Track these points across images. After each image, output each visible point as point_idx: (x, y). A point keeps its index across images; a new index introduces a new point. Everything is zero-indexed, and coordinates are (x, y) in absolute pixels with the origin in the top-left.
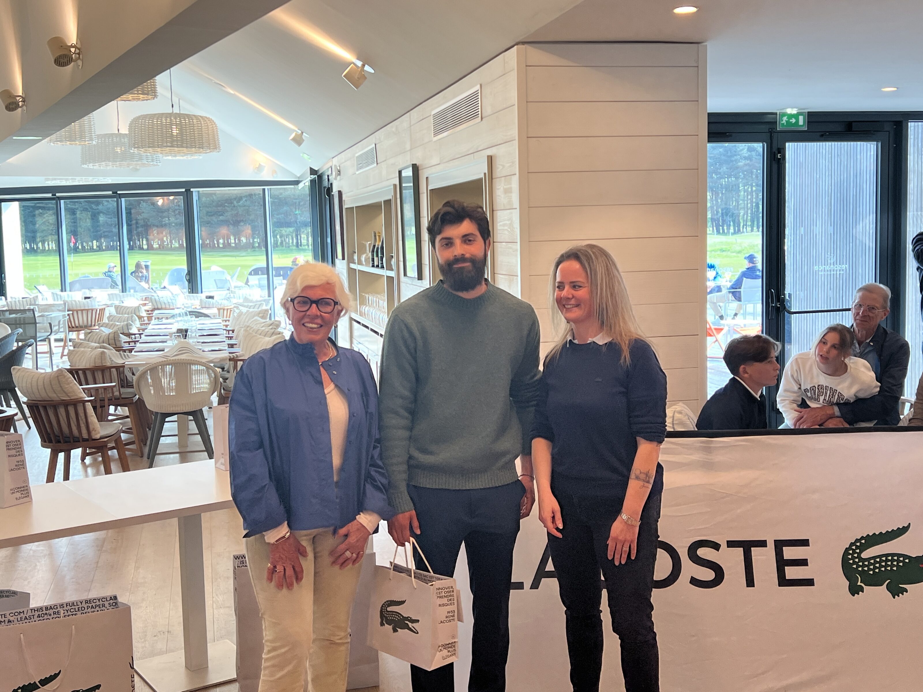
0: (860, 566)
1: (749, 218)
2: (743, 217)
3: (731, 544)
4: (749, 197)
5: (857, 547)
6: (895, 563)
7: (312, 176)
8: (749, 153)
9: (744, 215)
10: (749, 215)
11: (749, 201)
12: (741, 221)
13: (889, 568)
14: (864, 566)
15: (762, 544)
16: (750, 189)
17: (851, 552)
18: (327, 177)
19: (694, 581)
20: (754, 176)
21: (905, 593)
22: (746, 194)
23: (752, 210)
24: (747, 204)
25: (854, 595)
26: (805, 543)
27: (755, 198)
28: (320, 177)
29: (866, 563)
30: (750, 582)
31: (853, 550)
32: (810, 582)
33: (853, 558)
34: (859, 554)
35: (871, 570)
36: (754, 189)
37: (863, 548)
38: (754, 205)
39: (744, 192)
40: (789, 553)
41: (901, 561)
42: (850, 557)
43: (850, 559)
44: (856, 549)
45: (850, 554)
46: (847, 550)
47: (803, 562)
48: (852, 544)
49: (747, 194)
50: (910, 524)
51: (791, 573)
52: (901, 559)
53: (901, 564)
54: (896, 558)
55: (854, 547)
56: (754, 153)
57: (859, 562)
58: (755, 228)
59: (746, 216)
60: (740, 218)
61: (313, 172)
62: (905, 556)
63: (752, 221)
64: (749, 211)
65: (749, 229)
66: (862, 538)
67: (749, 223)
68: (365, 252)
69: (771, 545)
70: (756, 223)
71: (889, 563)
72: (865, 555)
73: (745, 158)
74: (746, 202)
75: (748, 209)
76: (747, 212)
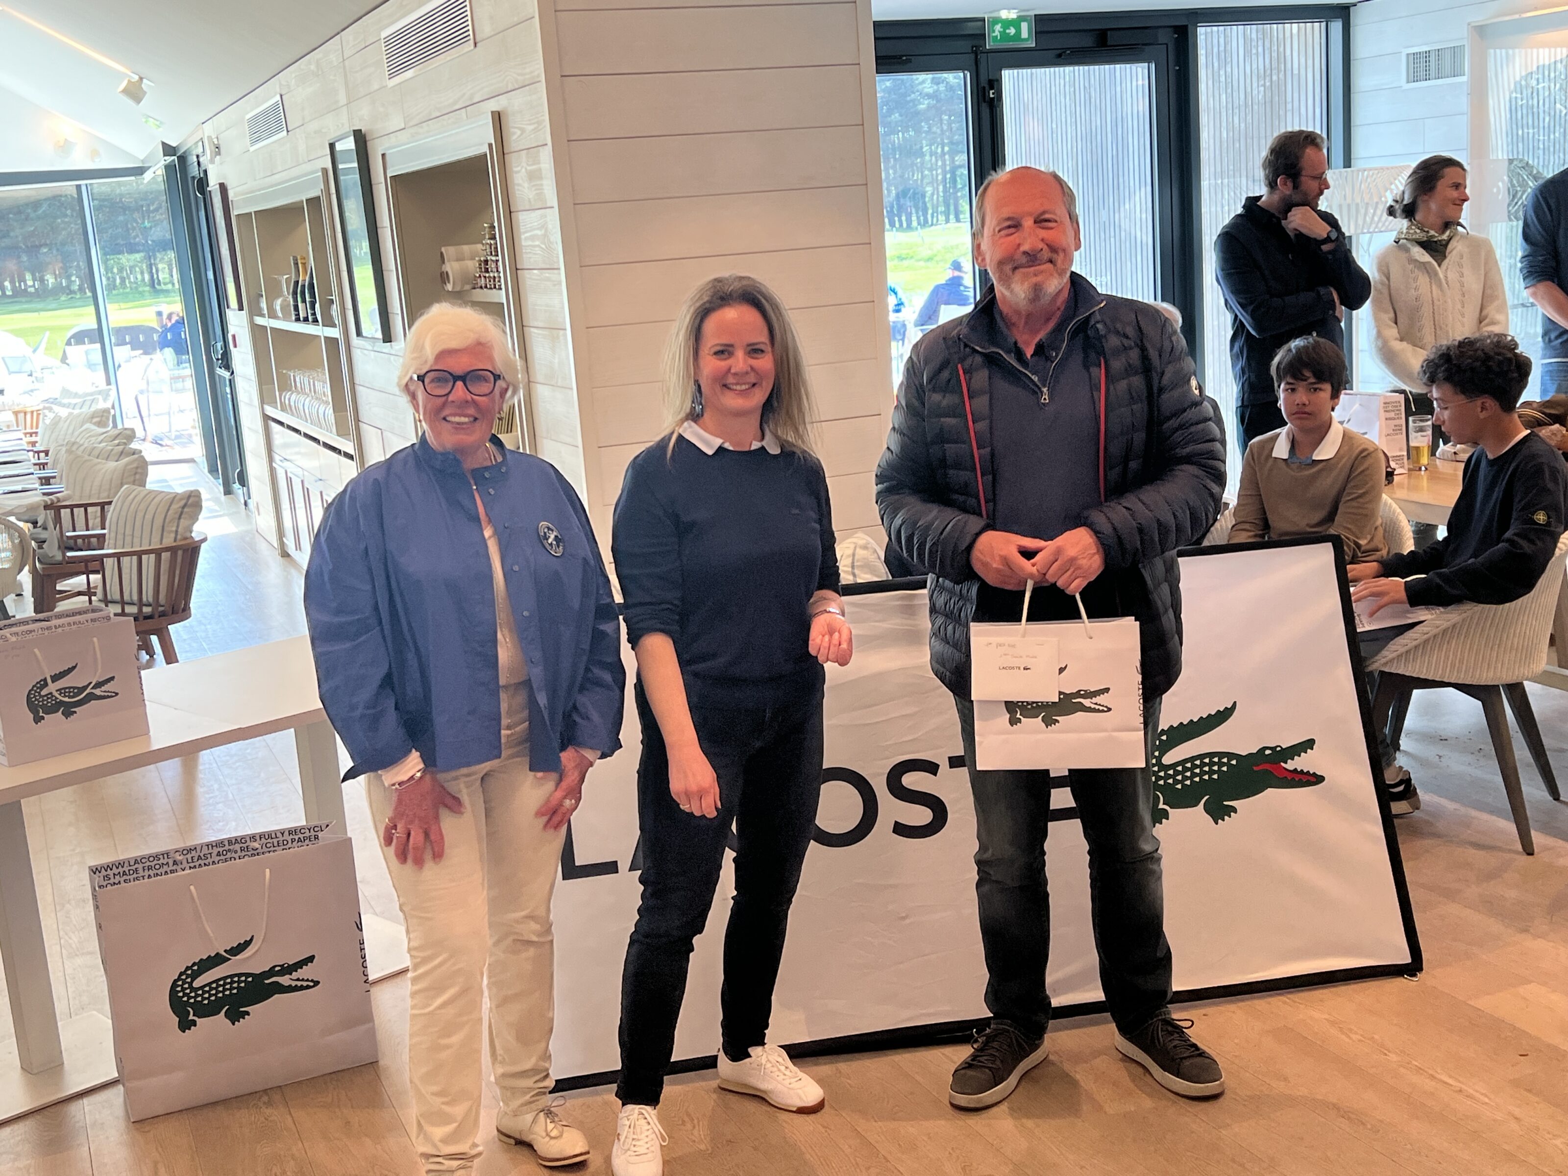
0: (1161, 778)
1: (941, 199)
2: (931, 199)
3: (955, 762)
4: (940, 163)
6: (1216, 768)
7: (166, 158)
8: (935, 87)
9: (933, 194)
10: (941, 194)
11: (939, 171)
12: (929, 205)
13: (1206, 777)
14: (1168, 776)
16: (939, 150)
18: (195, 159)
19: (899, 829)
20: (945, 127)
21: (1232, 814)
22: (934, 158)
23: (945, 187)
24: (937, 175)
28: (183, 159)
29: (1171, 772)
34: (1159, 758)
35: (1179, 782)
36: (946, 149)
37: (1165, 748)
38: (948, 176)
39: (931, 156)
41: (1224, 764)
49: (936, 158)
50: (1235, 703)
53: (1225, 769)
54: (1216, 760)
56: (942, 87)
57: (1159, 771)
58: (952, 217)
59: (935, 197)
60: (927, 199)
61: (168, 150)
62: (1230, 755)
63: (947, 206)
64: (941, 188)
65: (942, 218)
66: (1163, 732)
67: (942, 209)
68: (280, 294)
70: (952, 208)
71: (1206, 769)
73: (929, 96)
74: (934, 172)
75: (938, 185)
76: (938, 189)
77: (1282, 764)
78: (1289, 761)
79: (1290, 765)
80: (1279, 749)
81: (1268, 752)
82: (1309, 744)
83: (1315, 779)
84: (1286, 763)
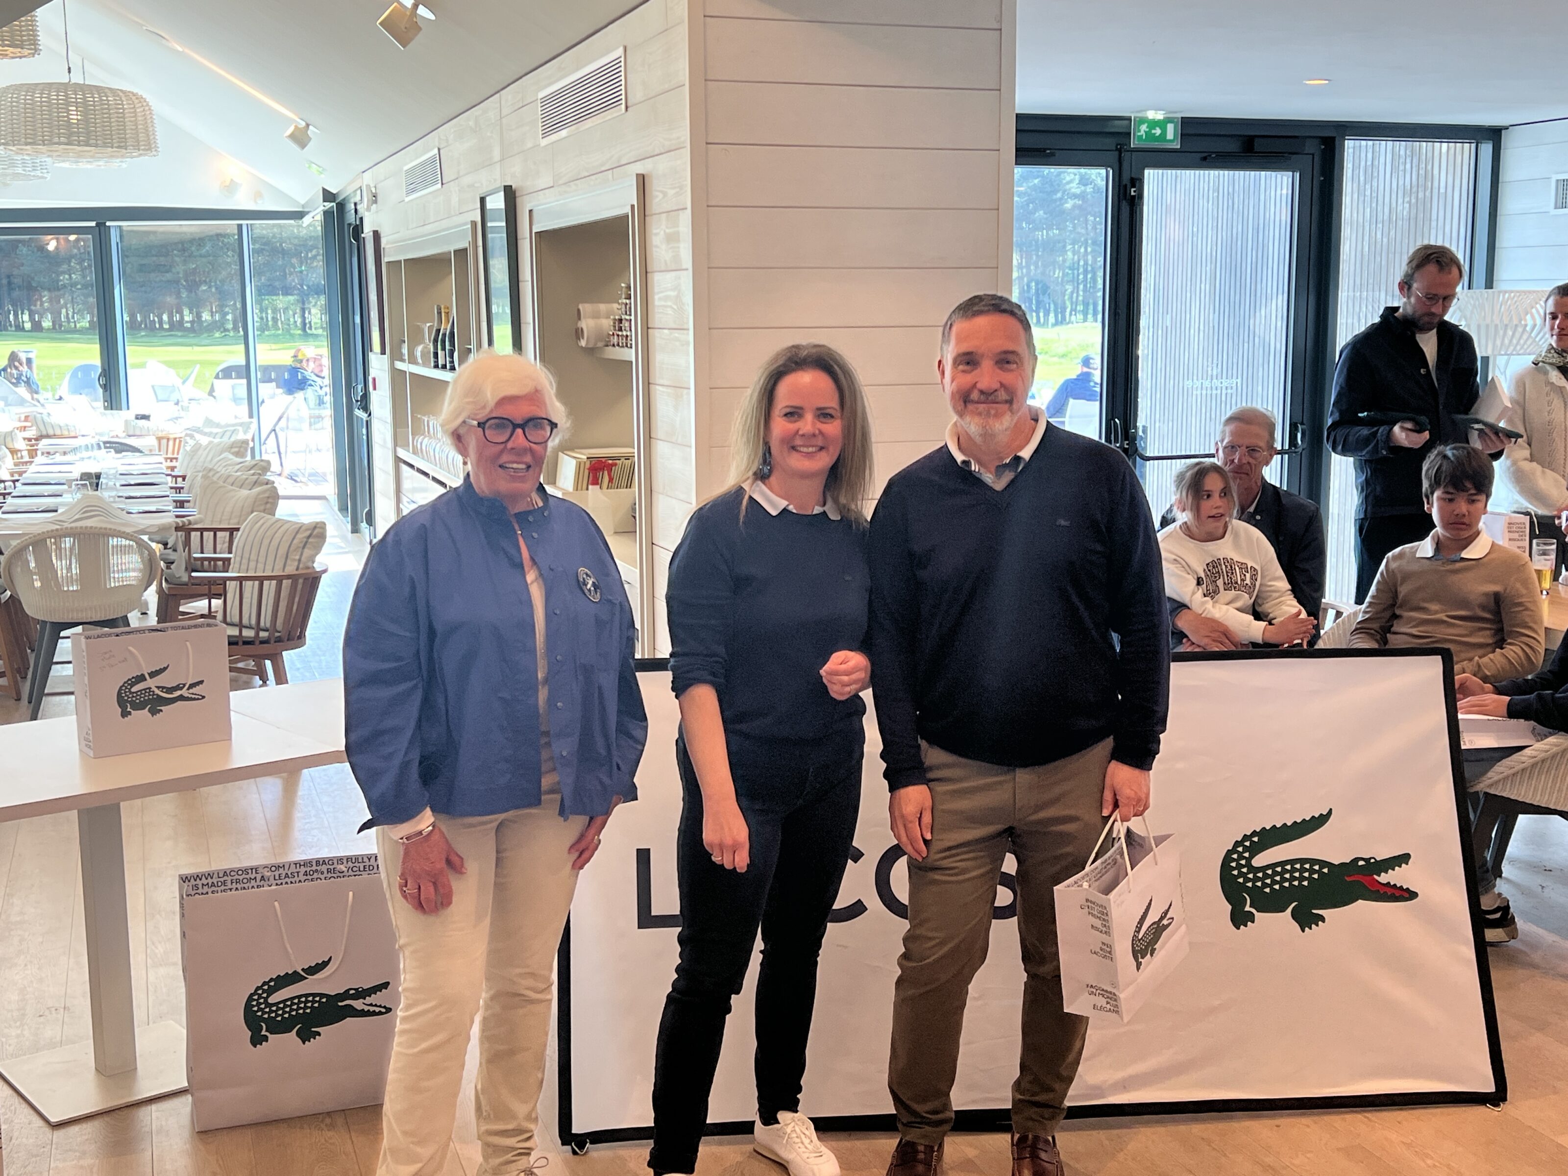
0: (1250, 880)
1: (1081, 298)
2: (1071, 297)
4: (1082, 263)
5: (1246, 849)
6: (1306, 874)
7: (326, 204)
8: (1083, 188)
9: (1072, 293)
10: (1081, 293)
11: (1081, 270)
12: (1068, 304)
13: (1296, 883)
14: (1256, 879)
16: (1082, 250)
17: (1235, 856)
18: (353, 206)
20: (1090, 227)
21: (1320, 923)
22: (1076, 257)
23: (1085, 286)
24: (1078, 275)
25: (1238, 928)
27: (1091, 266)
28: (341, 206)
29: (1260, 875)
31: (1238, 853)
33: (1239, 867)
34: (1249, 860)
35: (1267, 885)
36: (1089, 249)
37: (1256, 850)
38: (1089, 276)
39: (1074, 255)
41: (1315, 872)
42: (1234, 864)
43: (1234, 869)
44: (1244, 852)
45: (1234, 860)
46: (1229, 853)
48: (1237, 844)
49: (1079, 257)
50: (1331, 810)
52: (1317, 867)
53: (1316, 876)
54: (1307, 866)
55: (1240, 849)
56: (1089, 189)
57: (1248, 873)
58: (1090, 317)
59: (1075, 295)
60: (1066, 297)
61: (328, 196)
62: (1323, 863)
63: (1086, 305)
64: (1081, 287)
65: (1080, 317)
66: (1254, 833)
67: (1080, 308)
68: (422, 341)
70: (1091, 307)
71: (1297, 875)
73: (1076, 196)
74: (1076, 272)
75: (1078, 284)
76: (1078, 288)
77: (1375, 877)
78: (1383, 874)
79: (1383, 878)
80: (1373, 861)
81: (1361, 863)
82: (1404, 859)
83: (1408, 895)
84: (1379, 876)
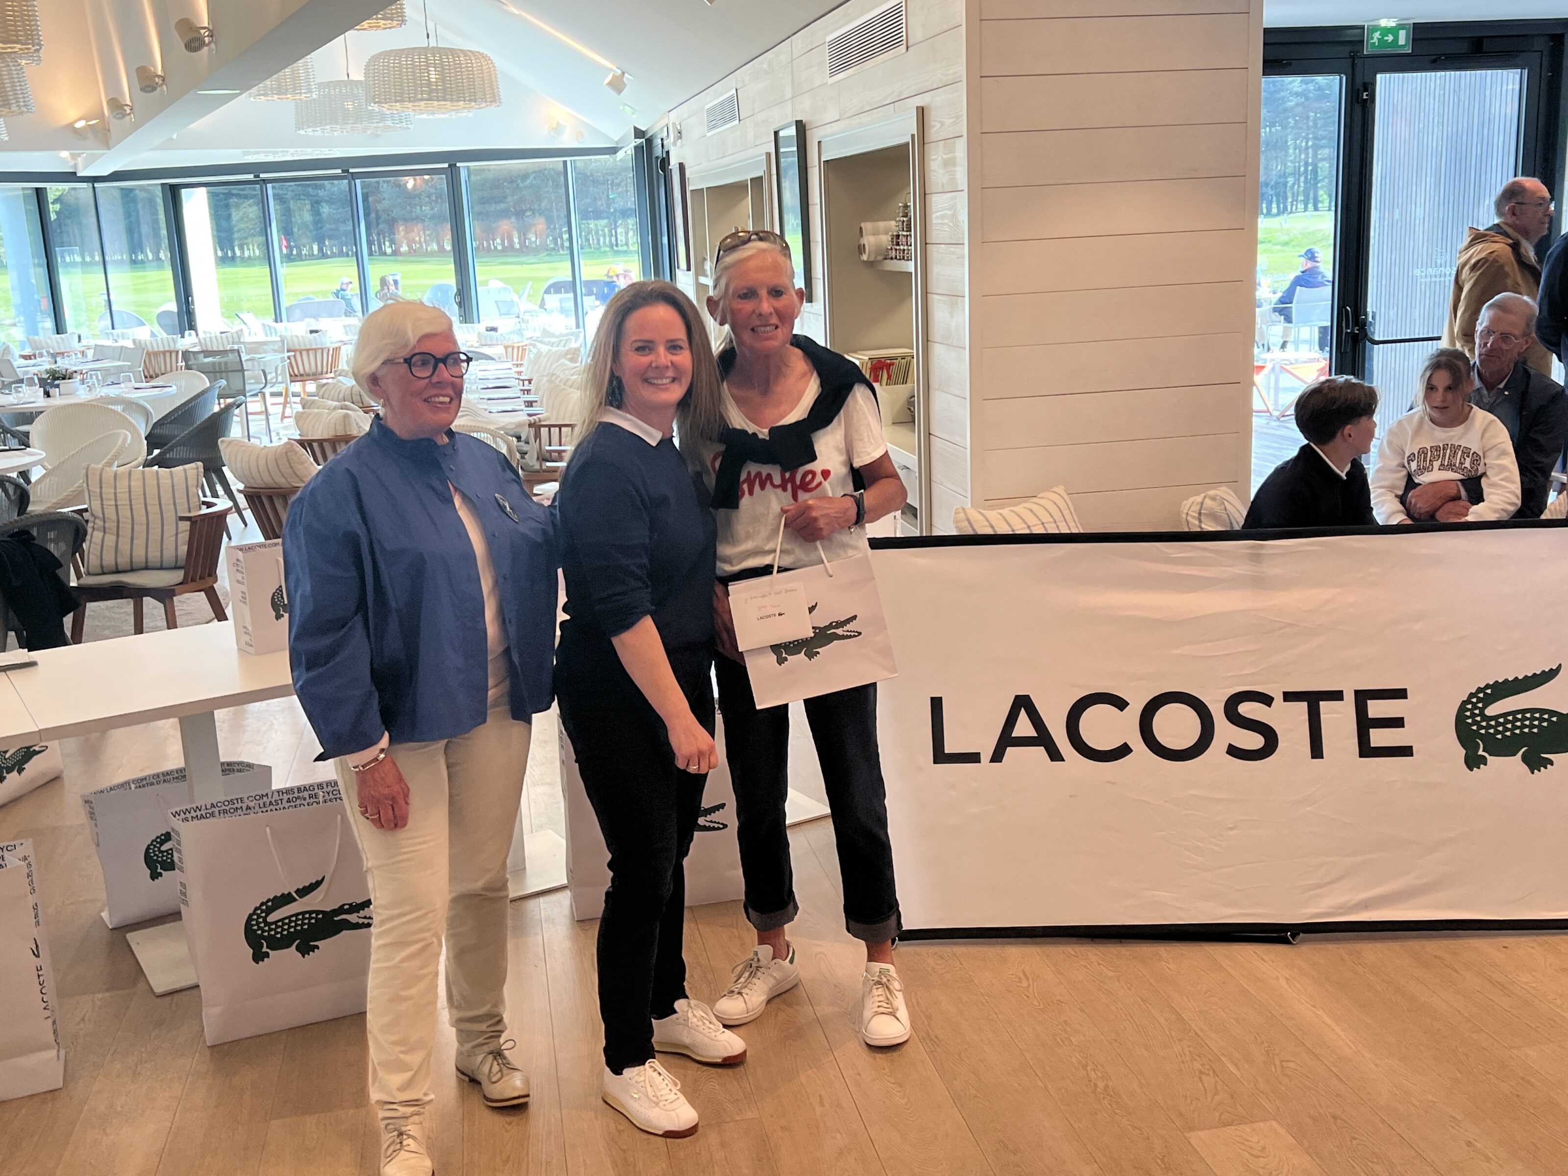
0: (1483, 727)
3: (1289, 697)
5: (1479, 700)
6: (1536, 723)
7: (636, 140)
13: (1526, 730)
14: (1489, 727)
15: (1337, 696)
17: (1469, 706)
18: (660, 142)
19: (1234, 751)
21: (1549, 766)
25: (1471, 770)
26: (1401, 694)
28: (650, 141)
29: (1493, 723)
30: (1317, 751)
31: (1472, 703)
32: (1405, 751)
33: (1473, 715)
34: (1482, 710)
35: (1499, 732)
37: (1489, 700)
40: (1376, 709)
41: (1545, 720)
42: (1468, 714)
43: (1469, 717)
44: (1478, 702)
45: (1468, 710)
46: (1464, 703)
47: (1397, 722)
48: (1472, 695)
50: (1560, 665)
51: (1379, 737)
52: (1546, 716)
53: (1545, 724)
54: (1537, 715)
55: (1474, 700)
57: (1482, 721)
61: (638, 133)
62: (1552, 713)
66: (1488, 686)
69: (1349, 697)
71: (1527, 723)
72: (1490, 711)
